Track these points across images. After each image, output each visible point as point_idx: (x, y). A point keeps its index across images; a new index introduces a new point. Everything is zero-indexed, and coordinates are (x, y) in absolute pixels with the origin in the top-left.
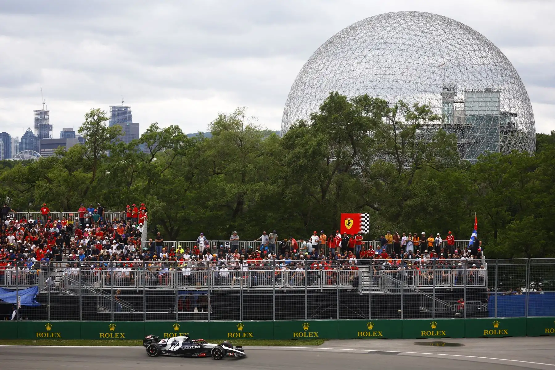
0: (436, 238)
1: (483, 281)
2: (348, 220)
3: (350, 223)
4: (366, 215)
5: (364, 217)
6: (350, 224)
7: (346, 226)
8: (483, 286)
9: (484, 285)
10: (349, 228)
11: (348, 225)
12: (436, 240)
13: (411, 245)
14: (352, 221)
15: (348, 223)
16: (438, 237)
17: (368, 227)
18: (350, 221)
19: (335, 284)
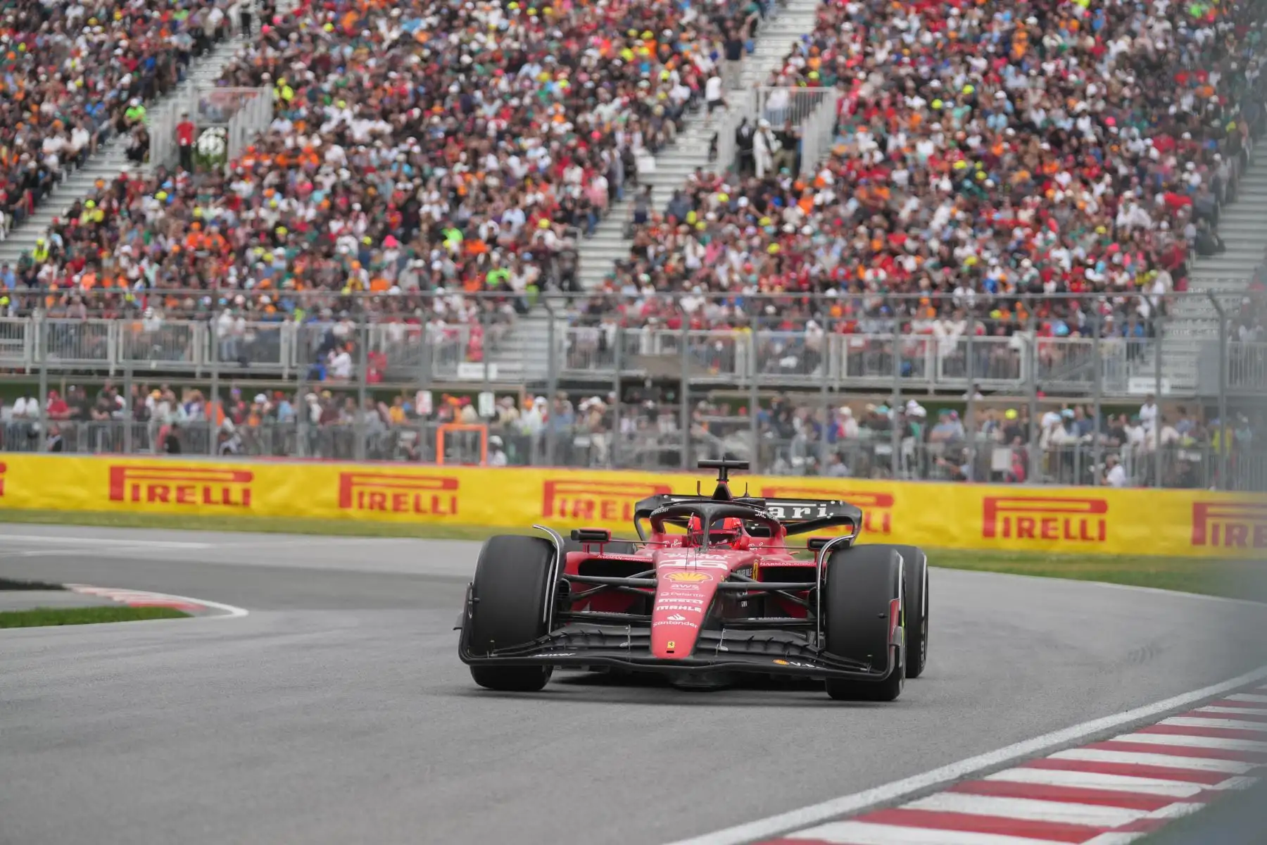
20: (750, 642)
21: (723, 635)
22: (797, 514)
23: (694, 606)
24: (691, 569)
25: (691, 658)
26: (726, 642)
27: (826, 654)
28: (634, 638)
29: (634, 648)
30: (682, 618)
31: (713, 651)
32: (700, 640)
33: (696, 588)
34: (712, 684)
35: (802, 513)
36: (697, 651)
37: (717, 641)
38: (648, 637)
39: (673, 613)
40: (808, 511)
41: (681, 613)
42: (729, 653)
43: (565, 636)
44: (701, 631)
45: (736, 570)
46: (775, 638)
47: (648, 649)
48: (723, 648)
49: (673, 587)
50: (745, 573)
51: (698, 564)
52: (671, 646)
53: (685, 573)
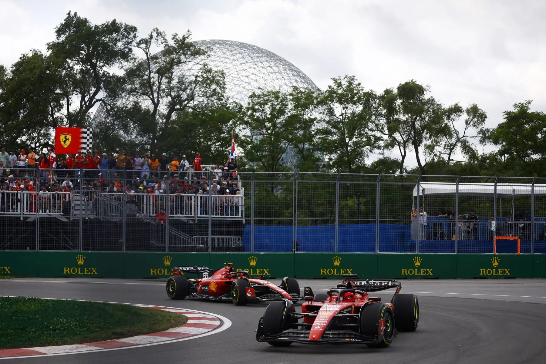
0: (182, 162)
1: (238, 212)
2: (64, 136)
3: (67, 139)
4: (88, 130)
5: (85, 133)
6: (67, 141)
7: (63, 143)
8: (239, 218)
9: (240, 216)
10: (65, 146)
11: (65, 142)
12: (182, 164)
13: (146, 168)
14: (69, 137)
15: (64, 140)
16: (184, 161)
17: (91, 146)
18: (67, 138)
19: (41, 211)
20: (339, 334)
21: (331, 332)
23: (324, 323)
24: (328, 311)
25: (321, 340)
26: (332, 334)
27: (363, 336)
28: (305, 334)
29: (305, 337)
30: (319, 328)
31: (327, 337)
32: (324, 334)
36: (323, 337)
37: (329, 334)
38: (309, 333)
39: (317, 326)
40: (386, 283)
41: (320, 326)
42: (333, 338)
43: (287, 333)
44: (325, 331)
45: (343, 310)
46: (347, 332)
47: (308, 337)
48: (331, 336)
49: (320, 317)
50: (347, 310)
51: (330, 309)
52: (314, 336)
53: (326, 312)
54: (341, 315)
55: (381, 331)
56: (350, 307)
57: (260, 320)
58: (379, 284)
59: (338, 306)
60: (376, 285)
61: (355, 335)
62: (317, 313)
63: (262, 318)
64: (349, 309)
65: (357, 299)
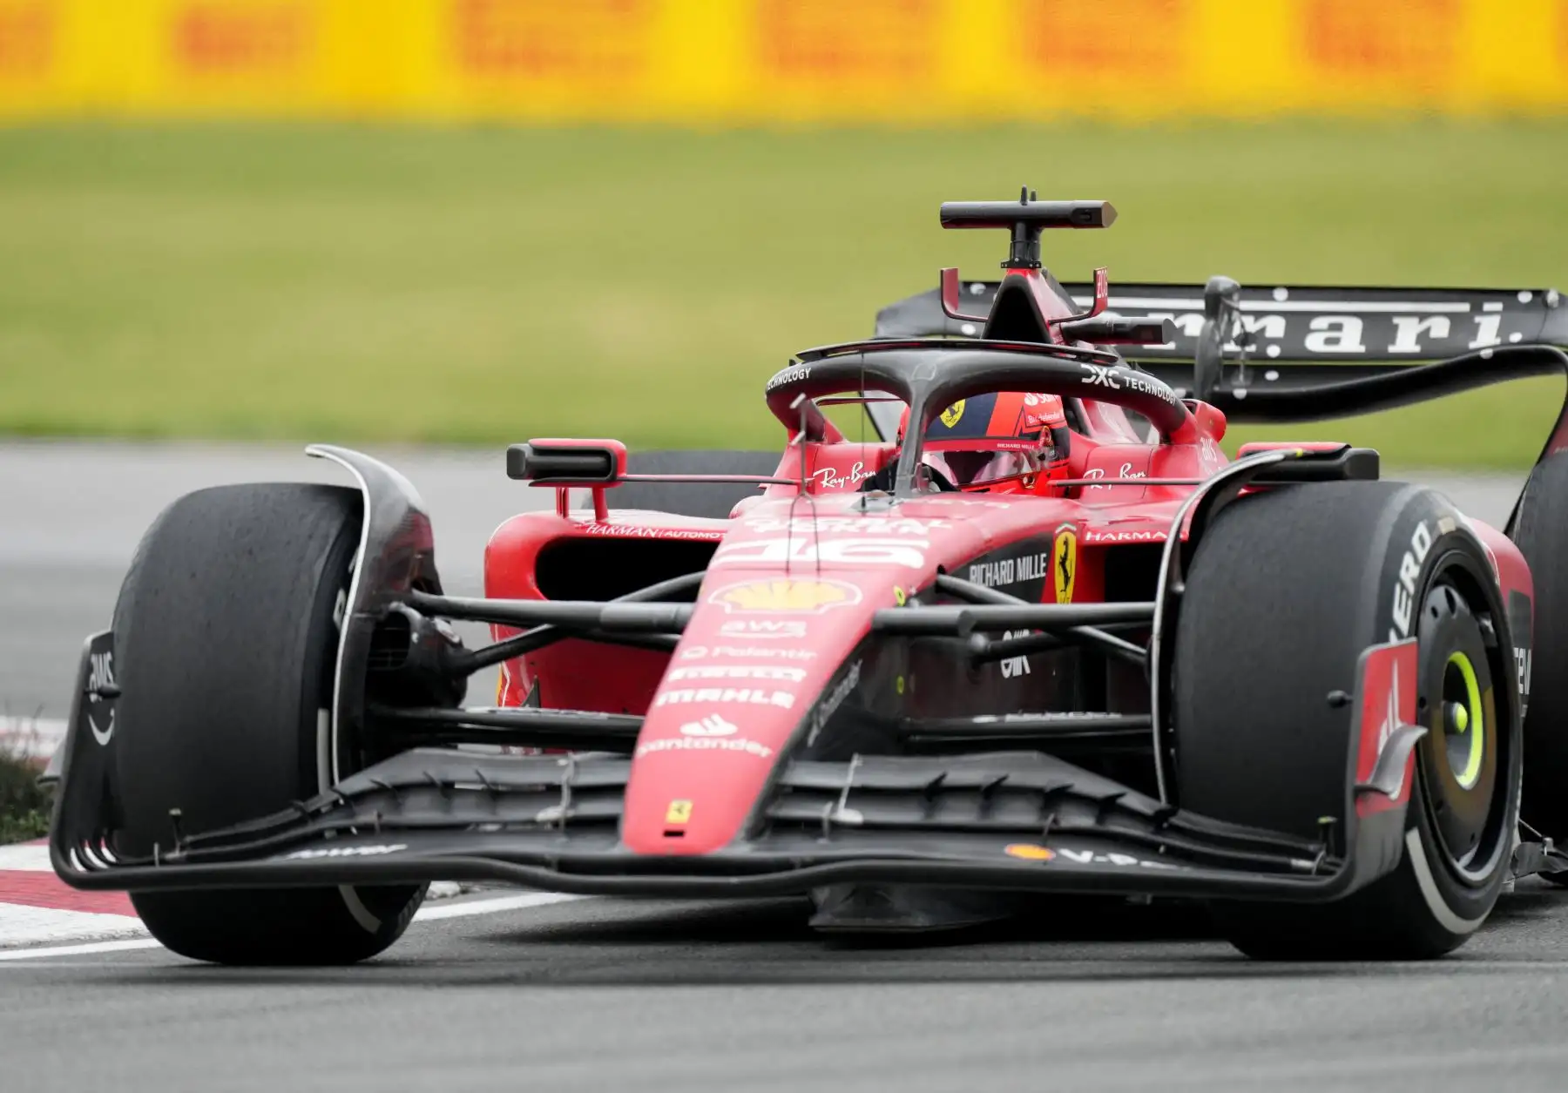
20: (935, 793)
21: (848, 776)
22: (1406, 341)
23: (770, 687)
24: (803, 570)
25: (743, 850)
26: (860, 795)
27: (1183, 818)
28: (581, 792)
29: (576, 826)
30: (730, 728)
31: (812, 827)
32: (779, 791)
33: (799, 629)
34: (920, 921)
35: (1423, 337)
36: (767, 826)
37: (831, 794)
38: (617, 790)
39: (699, 711)
40: (1440, 329)
41: (727, 711)
42: (867, 828)
43: (380, 791)
44: (783, 764)
45: (961, 567)
46: (1015, 778)
47: (609, 824)
48: (849, 815)
49: (727, 629)
50: (1004, 572)
51: (831, 552)
52: (678, 814)
53: (780, 583)
54: (949, 612)
55: (1382, 766)
56: (1033, 543)
57: (88, 669)
58: (1351, 340)
59: (913, 525)
60: (1315, 343)
61: (1107, 807)
62: (689, 594)
63: (103, 644)
64: (1026, 569)
65: (1112, 464)
